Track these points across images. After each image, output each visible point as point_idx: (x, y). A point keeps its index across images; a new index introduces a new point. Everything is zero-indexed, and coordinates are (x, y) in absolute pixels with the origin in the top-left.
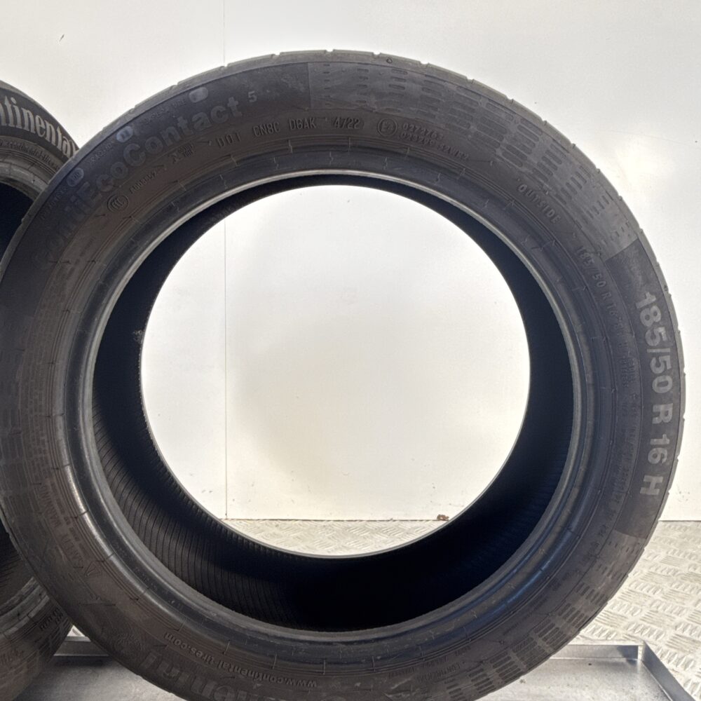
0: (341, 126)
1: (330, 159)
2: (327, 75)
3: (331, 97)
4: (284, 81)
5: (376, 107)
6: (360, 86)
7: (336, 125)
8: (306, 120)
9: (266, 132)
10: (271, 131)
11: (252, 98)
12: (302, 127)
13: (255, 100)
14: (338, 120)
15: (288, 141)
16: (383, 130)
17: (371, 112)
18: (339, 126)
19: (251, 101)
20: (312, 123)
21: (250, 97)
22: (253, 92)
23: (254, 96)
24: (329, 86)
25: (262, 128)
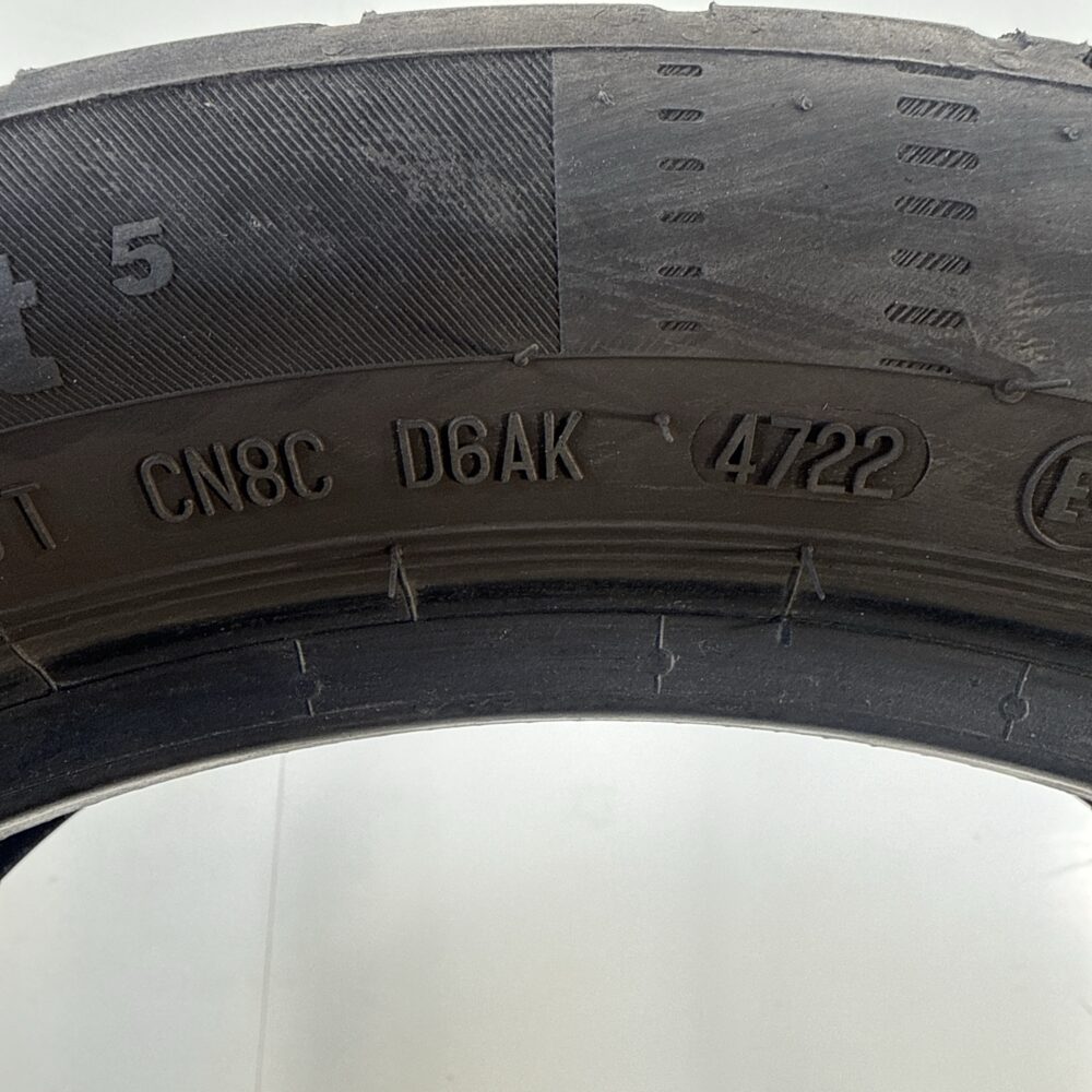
0: (765, 476)
1: (660, 660)
2: (681, 126)
3: (708, 272)
4: (381, 159)
5: (1032, 357)
6: (921, 205)
7: (724, 463)
8: (517, 429)
9: (232, 494)
10: (271, 491)
11: (140, 267)
12: (486, 467)
13: (161, 275)
14: (746, 431)
15: (388, 550)
16: (1056, 511)
17: (995, 387)
18: (745, 470)
19: (127, 285)
20: (561, 449)
21: (121, 254)
22: (151, 225)
23: (151, 252)
24: (698, 203)
25: (200, 468)
